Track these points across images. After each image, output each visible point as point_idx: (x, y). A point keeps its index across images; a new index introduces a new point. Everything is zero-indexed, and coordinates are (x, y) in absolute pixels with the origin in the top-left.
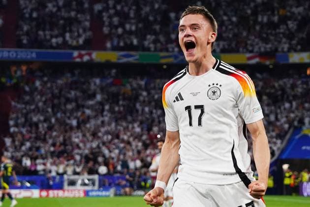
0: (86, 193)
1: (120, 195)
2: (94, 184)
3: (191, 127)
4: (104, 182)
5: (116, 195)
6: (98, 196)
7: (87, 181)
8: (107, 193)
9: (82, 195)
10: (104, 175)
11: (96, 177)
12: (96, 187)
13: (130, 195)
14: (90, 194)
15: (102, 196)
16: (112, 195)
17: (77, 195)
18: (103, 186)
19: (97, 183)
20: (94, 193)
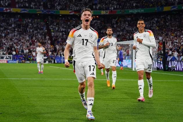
0: (8, 62)
1: (20, 63)
2: (10, 58)
3: (83, 46)
4: (15, 57)
5: (19, 62)
6: (12, 63)
7: (8, 57)
8: (16, 62)
9: (6, 62)
10: (15, 55)
11: (11, 56)
12: (11, 60)
13: (24, 63)
14: (9, 62)
15: (14, 63)
16: (17, 63)
17: (4, 62)
18: (14, 59)
19: (12, 58)
20: (10, 62)
